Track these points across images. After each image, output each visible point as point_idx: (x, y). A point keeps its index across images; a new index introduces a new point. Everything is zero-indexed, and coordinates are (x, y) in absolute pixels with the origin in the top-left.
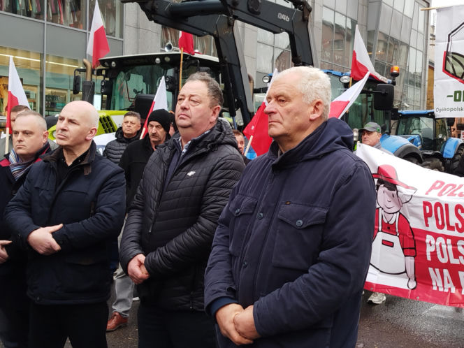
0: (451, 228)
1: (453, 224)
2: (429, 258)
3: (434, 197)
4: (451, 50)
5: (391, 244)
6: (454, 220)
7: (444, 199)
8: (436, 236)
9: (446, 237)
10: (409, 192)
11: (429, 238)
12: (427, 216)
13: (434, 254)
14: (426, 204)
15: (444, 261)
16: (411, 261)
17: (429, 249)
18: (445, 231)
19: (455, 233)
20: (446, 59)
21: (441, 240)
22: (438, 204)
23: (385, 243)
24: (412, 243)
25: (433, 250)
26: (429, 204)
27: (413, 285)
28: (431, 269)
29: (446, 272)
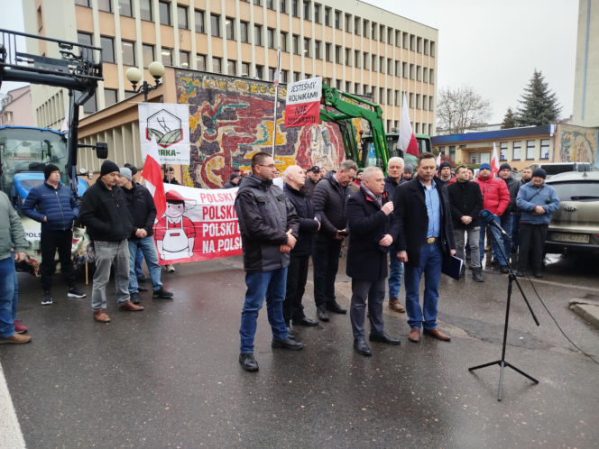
0: (218, 218)
1: (219, 215)
2: (204, 235)
3: (207, 203)
4: (150, 127)
5: (178, 234)
6: (220, 214)
7: (214, 204)
8: (209, 223)
9: (215, 223)
10: (194, 203)
11: (204, 225)
12: (204, 214)
13: (207, 234)
14: (204, 208)
15: (212, 235)
16: (192, 240)
17: (204, 231)
18: (215, 220)
19: (221, 220)
20: (147, 132)
21: (213, 225)
22: (212, 207)
23: (172, 235)
24: (193, 230)
25: (206, 230)
26: (206, 208)
27: (191, 254)
28: (204, 242)
29: (212, 241)
